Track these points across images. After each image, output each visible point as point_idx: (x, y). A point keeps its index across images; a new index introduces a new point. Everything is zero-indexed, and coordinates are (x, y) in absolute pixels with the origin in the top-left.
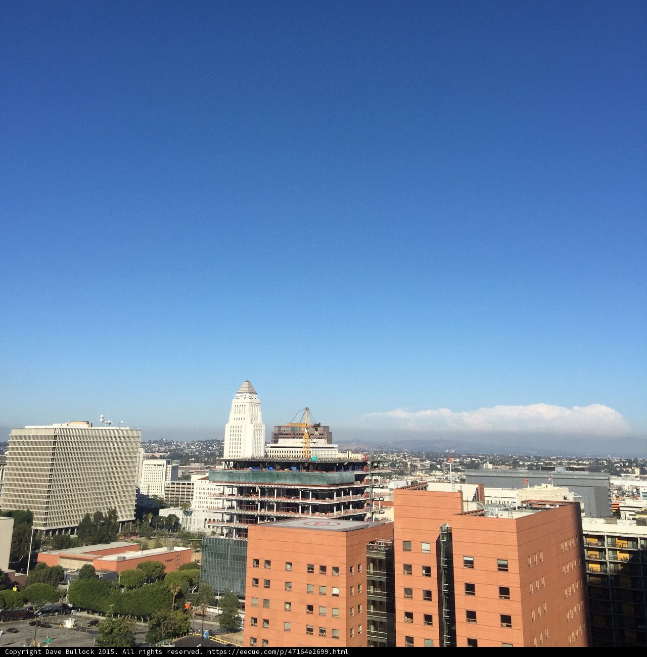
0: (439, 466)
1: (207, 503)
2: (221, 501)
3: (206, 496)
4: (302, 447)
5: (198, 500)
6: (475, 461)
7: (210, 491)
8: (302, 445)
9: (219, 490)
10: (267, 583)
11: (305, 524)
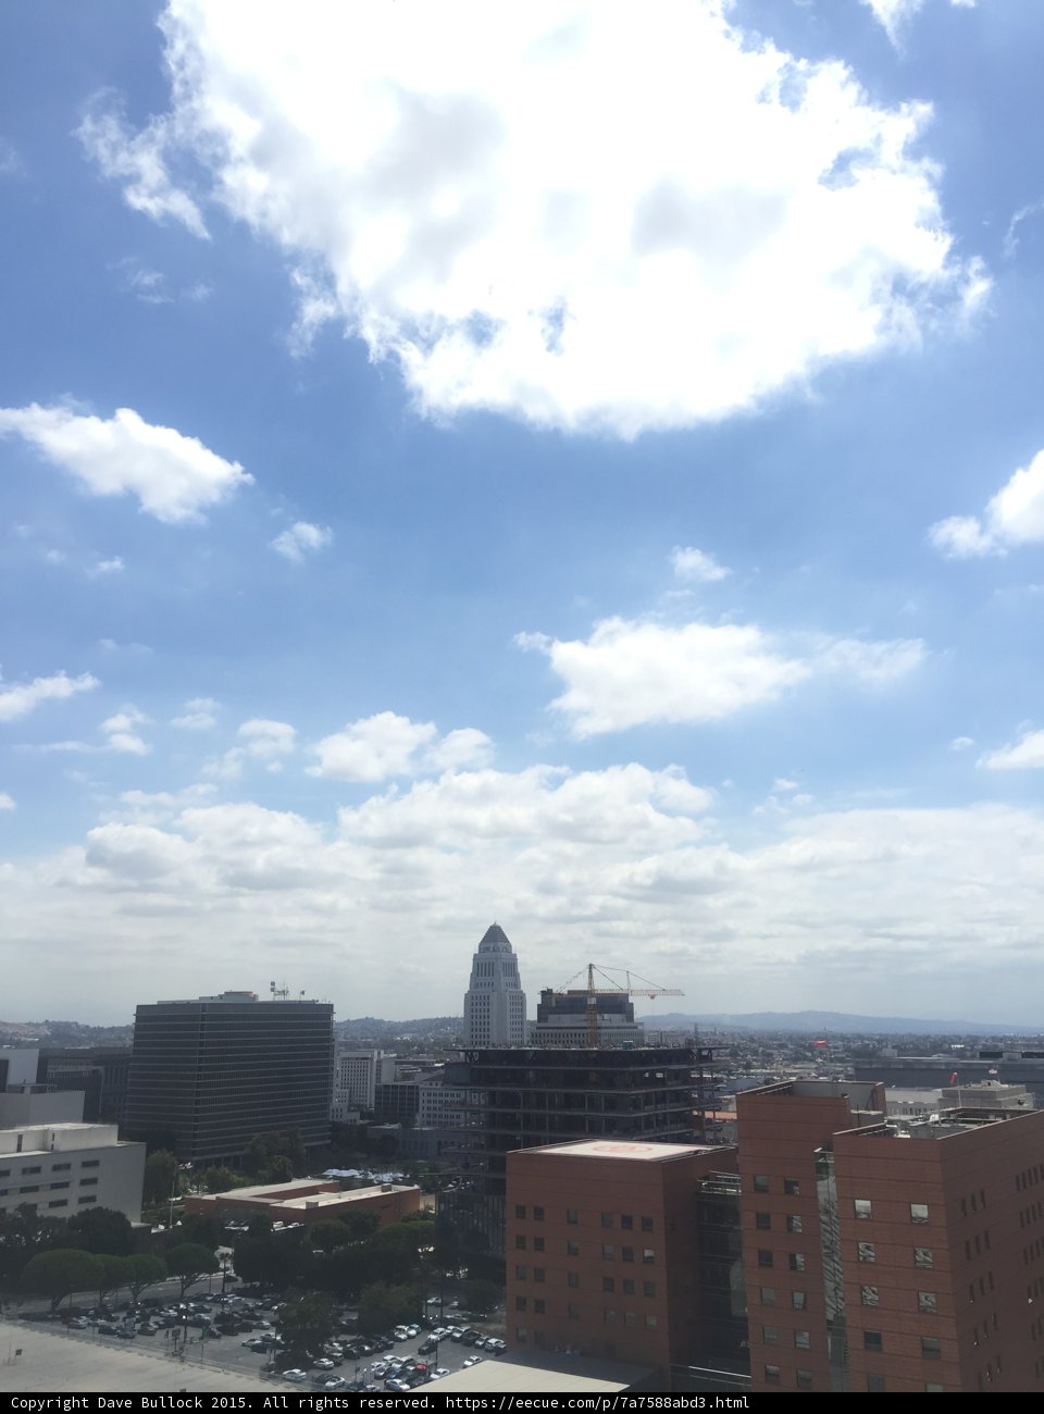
0: (809, 1054)
1: (440, 1116)
2: (462, 1114)
3: (438, 1105)
4: (585, 1028)
5: (426, 1112)
6: (869, 1044)
7: (443, 1099)
8: (585, 1024)
9: (458, 1096)
10: (539, 1244)
11: (595, 1149)
